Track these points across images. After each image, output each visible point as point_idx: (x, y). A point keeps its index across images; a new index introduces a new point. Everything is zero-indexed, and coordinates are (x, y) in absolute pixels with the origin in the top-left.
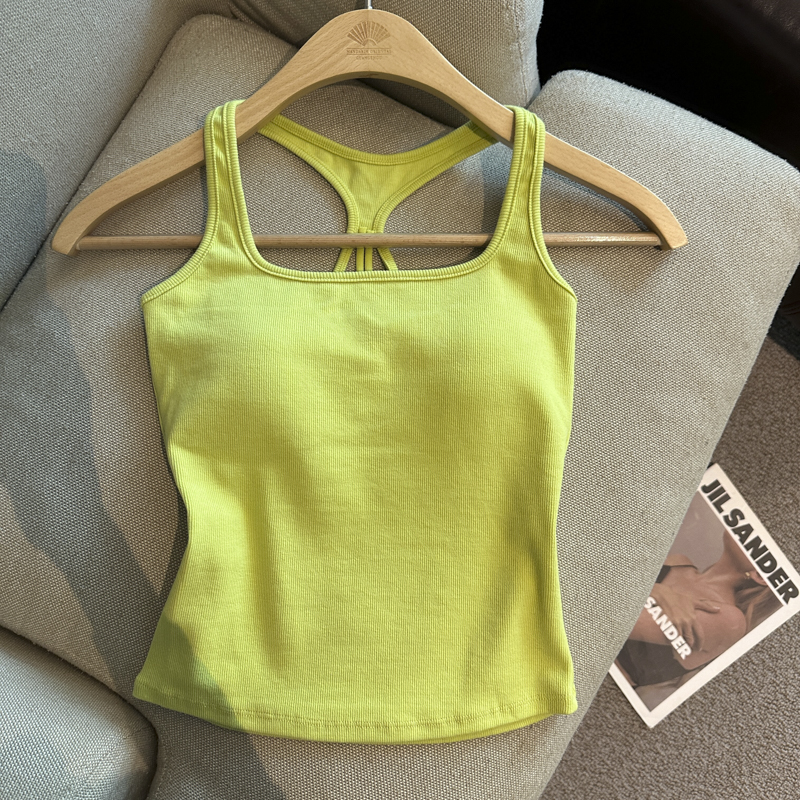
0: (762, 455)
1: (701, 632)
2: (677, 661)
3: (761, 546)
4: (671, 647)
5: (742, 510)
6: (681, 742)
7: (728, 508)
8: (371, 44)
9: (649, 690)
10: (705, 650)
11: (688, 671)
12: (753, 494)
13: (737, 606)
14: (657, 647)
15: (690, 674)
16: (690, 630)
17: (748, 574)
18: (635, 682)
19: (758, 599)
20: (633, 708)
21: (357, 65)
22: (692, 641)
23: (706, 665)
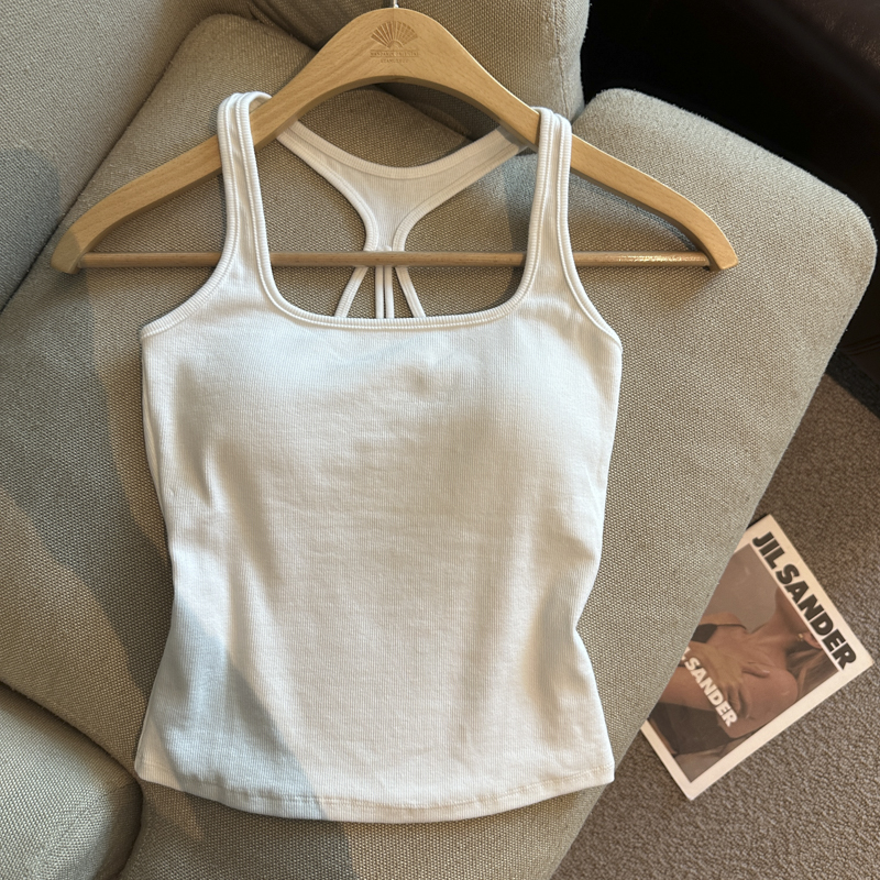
0: (820, 507)
1: (748, 698)
2: (721, 728)
3: (817, 605)
4: (716, 713)
5: (797, 566)
6: (723, 816)
7: (781, 563)
8: (397, 46)
9: (691, 759)
10: (753, 717)
11: (733, 740)
12: (809, 549)
13: (790, 671)
14: (701, 712)
15: (734, 743)
16: (737, 695)
17: (801, 636)
18: (675, 750)
19: (812, 663)
20: (672, 778)
21: (381, 68)
22: (739, 707)
23: (753, 733)
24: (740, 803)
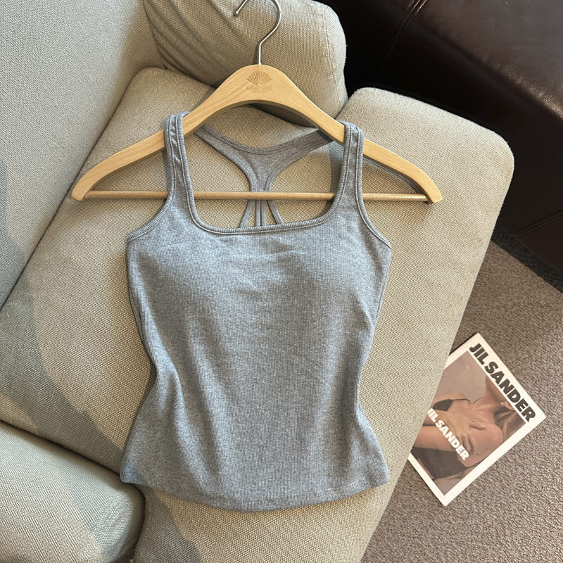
0: (507, 327)
1: (474, 442)
2: (460, 462)
3: (510, 385)
5: (496, 362)
6: (465, 515)
7: (487, 361)
8: (260, 84)
10: (478, 453)
11: (468, 468)
12: (503, 352)
13: (497, 425)
15: (468, 470)
16: (467, 441)
17: (502, 403)
18: (434, 476)
19: (510, 419)
20: (433, 494)
21: (252, 96)
22: (469, 448)
23: (479, 463)
24: (474, 506)
